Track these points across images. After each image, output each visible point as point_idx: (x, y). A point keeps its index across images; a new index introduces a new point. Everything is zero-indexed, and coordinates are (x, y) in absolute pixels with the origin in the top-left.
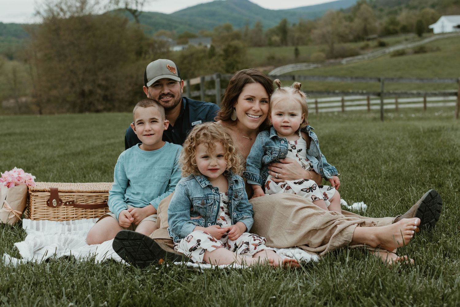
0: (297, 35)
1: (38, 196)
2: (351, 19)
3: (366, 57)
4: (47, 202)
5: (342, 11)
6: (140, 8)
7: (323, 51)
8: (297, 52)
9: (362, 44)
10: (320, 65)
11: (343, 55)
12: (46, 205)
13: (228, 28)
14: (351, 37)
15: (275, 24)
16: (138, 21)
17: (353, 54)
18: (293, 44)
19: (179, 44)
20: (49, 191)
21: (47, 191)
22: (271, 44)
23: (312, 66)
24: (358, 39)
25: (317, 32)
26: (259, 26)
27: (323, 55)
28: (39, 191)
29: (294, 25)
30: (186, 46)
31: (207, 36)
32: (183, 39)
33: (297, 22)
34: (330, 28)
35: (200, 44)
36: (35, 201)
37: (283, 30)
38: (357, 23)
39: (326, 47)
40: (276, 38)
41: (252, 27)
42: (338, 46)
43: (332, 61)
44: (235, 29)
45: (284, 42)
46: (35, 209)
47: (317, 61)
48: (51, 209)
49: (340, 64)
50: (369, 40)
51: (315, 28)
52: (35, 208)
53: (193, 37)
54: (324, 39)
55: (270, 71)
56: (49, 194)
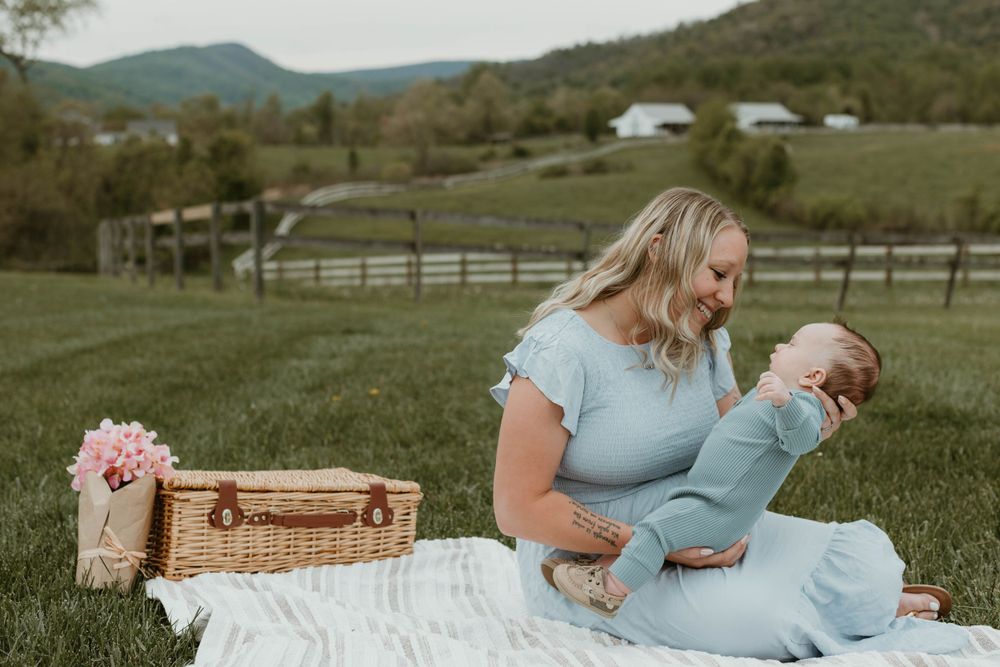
0: (352, 125)
1: (188, 500)
2: (459, 100)
3: (491, 175)
4: (210, 515)
5: (439, 82)
6: (29, 53)
7: (405, 159)
8: (353, 160)
9: (481, 150)
10: (401, 189)
11: (446, 170)
12: (206, 524)
13: (211, 104)
14: (462, 135)
15: (307, 101)
16: (25, 79)
17: (466, 169)
18: (344, 143)
19: (106, 130)
20: (216, 490)
21: (209, 489)
22: (301, 141)
23: (388, 189)
24: (474, 139)
25: (395, 122)
26: (274, 103)
27: (406, 168)
28: (191, 489)
29: (344, 105)
30: (123, 137)
31: (166, 117)
32: (117, 119)
33: (352, 99)
34: (420, 116)
35: (153, 133)
36: (180, 513)
37: (324, 113)
38: (472, 109)
39: (412, 152)
40: (310, 130)
41: (259, 104)
42: (436, 152)
43: (425, 180)
44: (225, 106)
45: (325, 137)
46: (181, 535)
47: (394, 180)
48: (217, 533)
49: (441, 187)
50: (495, 142)
51: (389, 112)
52: (180, 531)
53: (136, 116)
54: (408, 136)
55: (303, 196)
56: (215, 496)
